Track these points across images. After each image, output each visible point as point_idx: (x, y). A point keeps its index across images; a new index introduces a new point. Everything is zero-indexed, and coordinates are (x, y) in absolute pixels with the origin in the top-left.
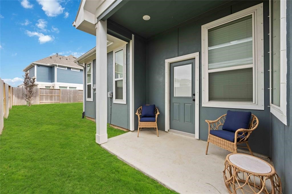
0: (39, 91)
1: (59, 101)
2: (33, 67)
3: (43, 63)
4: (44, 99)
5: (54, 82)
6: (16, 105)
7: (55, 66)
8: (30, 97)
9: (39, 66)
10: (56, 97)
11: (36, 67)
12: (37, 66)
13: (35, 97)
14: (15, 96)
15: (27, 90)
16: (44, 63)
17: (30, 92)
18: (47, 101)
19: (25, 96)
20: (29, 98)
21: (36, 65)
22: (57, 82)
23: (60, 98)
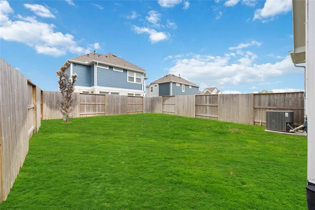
0: (79, 96)
1: (105, 112)
2: (69, 66)
3: (80, 61)
4: (85, 110)
5: (94, 85)
6: (47, 119)
7: (95, 65)
8: (68, 107)
9: (75, 65)
10: (101, 105)
11: (72, 65)
12: (74, 65)
13: (74, 106)
14: (47, 105)
15: (63, 95)
16: (82, 61)
17: (68, 98)
18: (89, 112)
19: (61, 105)
20: (66, 109)
21: (72, 64)
22: (98, 85)
23: (105, 107)
